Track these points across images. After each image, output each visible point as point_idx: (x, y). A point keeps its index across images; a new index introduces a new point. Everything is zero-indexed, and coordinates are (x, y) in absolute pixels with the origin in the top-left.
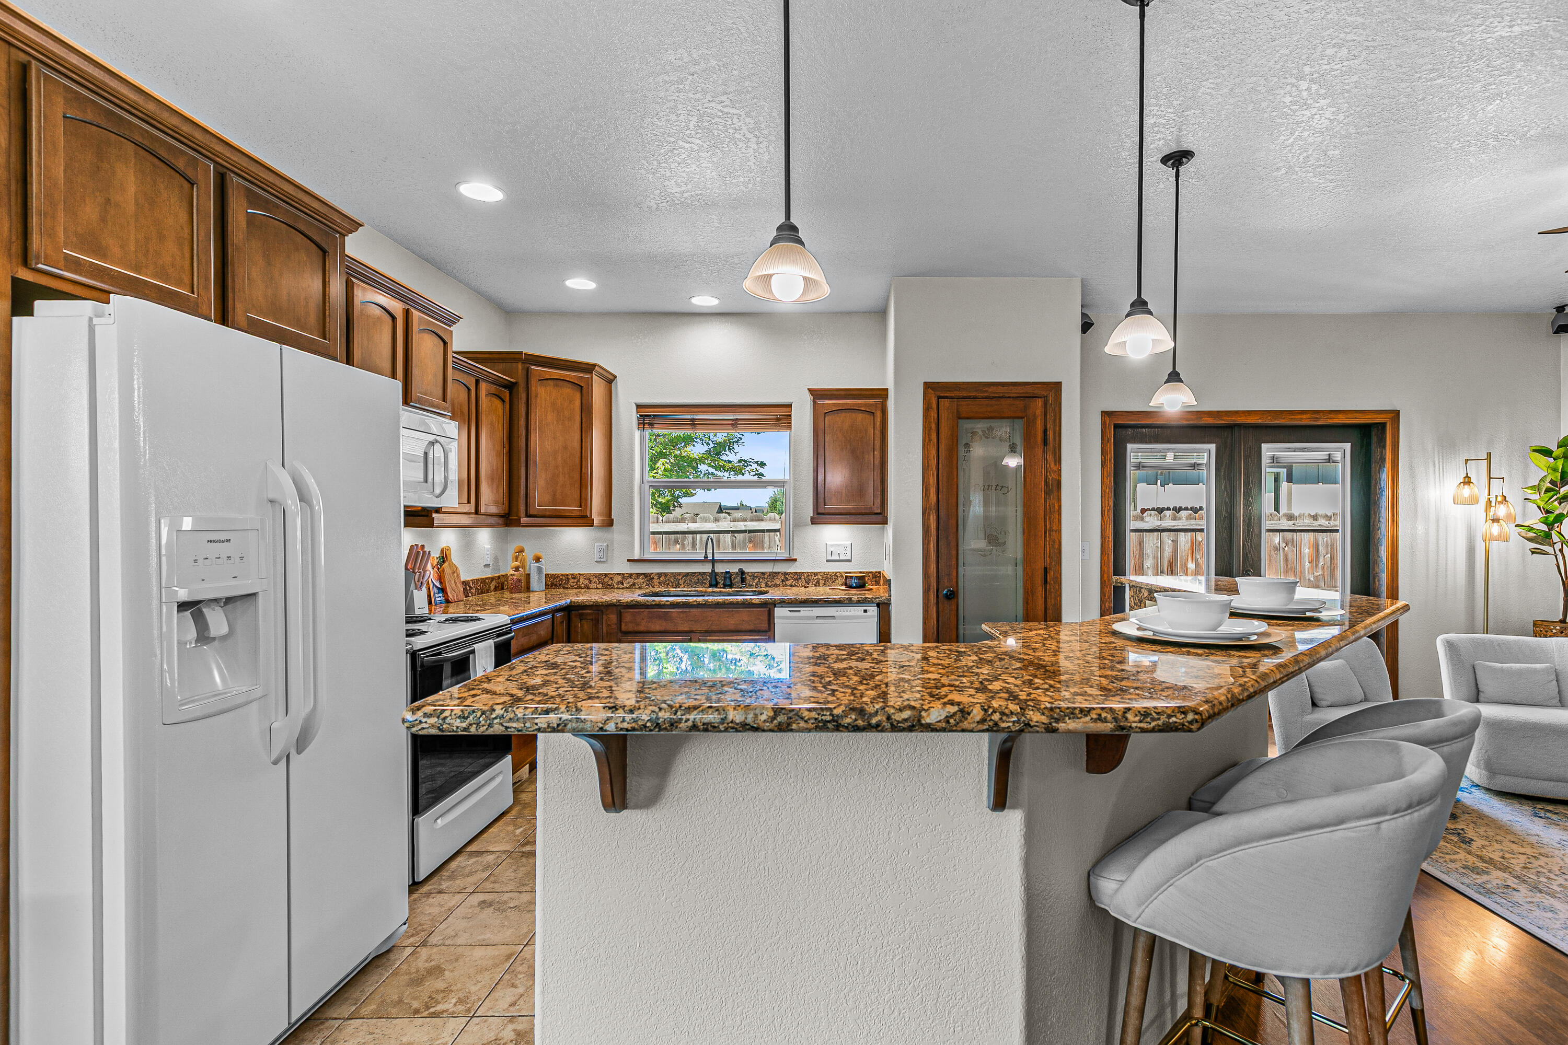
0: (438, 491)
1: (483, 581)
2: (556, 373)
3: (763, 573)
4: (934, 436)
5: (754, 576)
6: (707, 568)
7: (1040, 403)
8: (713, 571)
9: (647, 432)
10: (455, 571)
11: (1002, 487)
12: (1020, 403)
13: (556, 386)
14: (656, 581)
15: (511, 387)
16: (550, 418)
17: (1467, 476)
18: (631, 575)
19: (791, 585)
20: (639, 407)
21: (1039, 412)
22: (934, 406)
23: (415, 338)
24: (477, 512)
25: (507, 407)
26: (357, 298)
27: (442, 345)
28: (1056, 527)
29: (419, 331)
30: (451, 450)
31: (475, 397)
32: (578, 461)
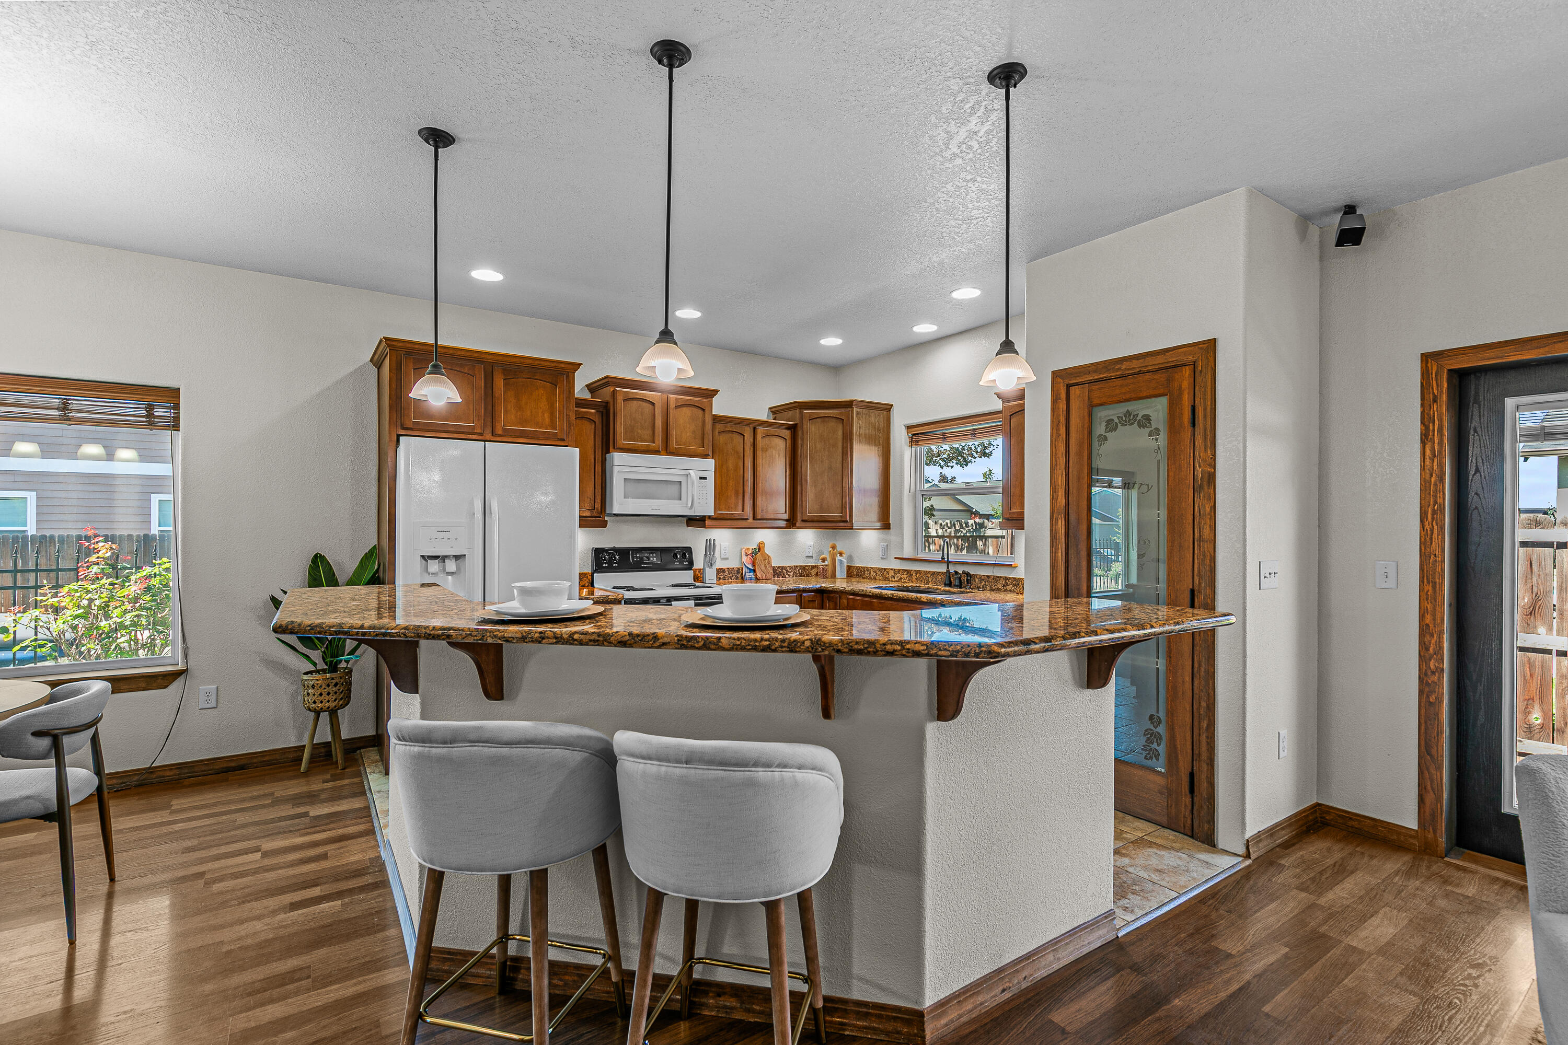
0: (689, 505)
1: (803, 568)
2: (822, 412)
3: (988, 577)
4: (1063, 431)
5: (981, 578)
6: (942, 569)
7: (1187, 371)
8: (948, 571)
10: (767, 558)
11: (1141, 484)
12: (1161, 377)
13: (821, 422)
14: (914, 577)
15: (793, 429)
16: (818, 446)
18: (899, 570)
19: (1011, 591)
20: (909, 428)
21: (1186, 384)
22: (1063, 396)
23: (673, 412)
24: (754, 518)
25: (789, 442)
26: (620, 399)
27: (700, 412)
28: (1206, 534)
29: (677, 407)
30: (705, 478)
31: (752, 440)
32: (840, 478)
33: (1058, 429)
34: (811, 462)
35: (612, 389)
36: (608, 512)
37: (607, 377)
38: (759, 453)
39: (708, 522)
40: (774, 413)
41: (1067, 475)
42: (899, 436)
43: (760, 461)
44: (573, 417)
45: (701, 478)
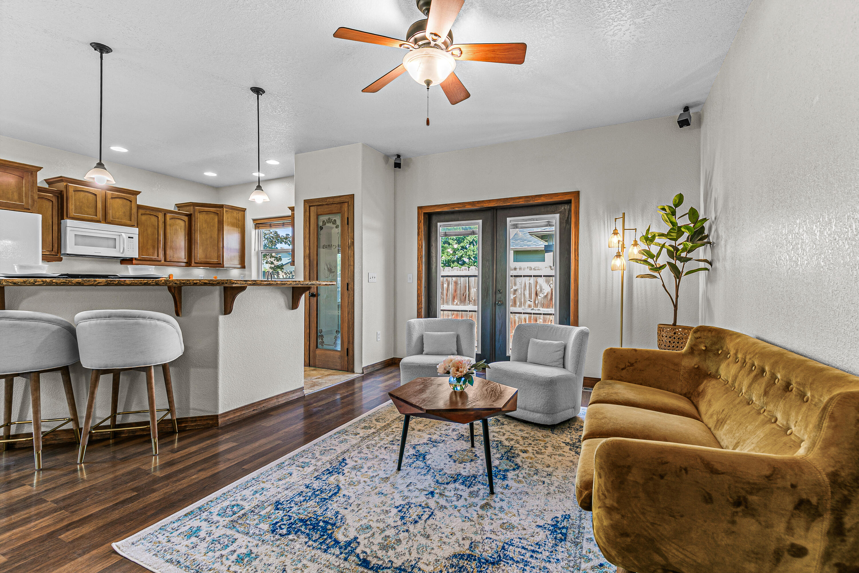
2: (206, 209)
7: (346, 205)
9: (257, 231)
12: (338, 206)
13: (207, 214)
15: (190, 216)
17: (616, 229)
20: (254, 220)
21: (346, 209)
22: (308, 210)
23: (109, 201)
24: (165, 261)
25: (187, 223)
26: (71, 190)
27: (129, 202)
28: (352, 264)
29: (112, 198)
30: (132, 238)
31: (163, 220)
32: (217, 242)
33: (306, 223)
34: (200, 234)
35: (65, 184)
36: (63, 252)
37: (61, 177)
38: (168, 227)
39: (134, 262)
40: (178, 207)
41: (310, 241)
42: (249, 224)
43: (168, 231)
44: (36, 197)
45: (129, 237)
